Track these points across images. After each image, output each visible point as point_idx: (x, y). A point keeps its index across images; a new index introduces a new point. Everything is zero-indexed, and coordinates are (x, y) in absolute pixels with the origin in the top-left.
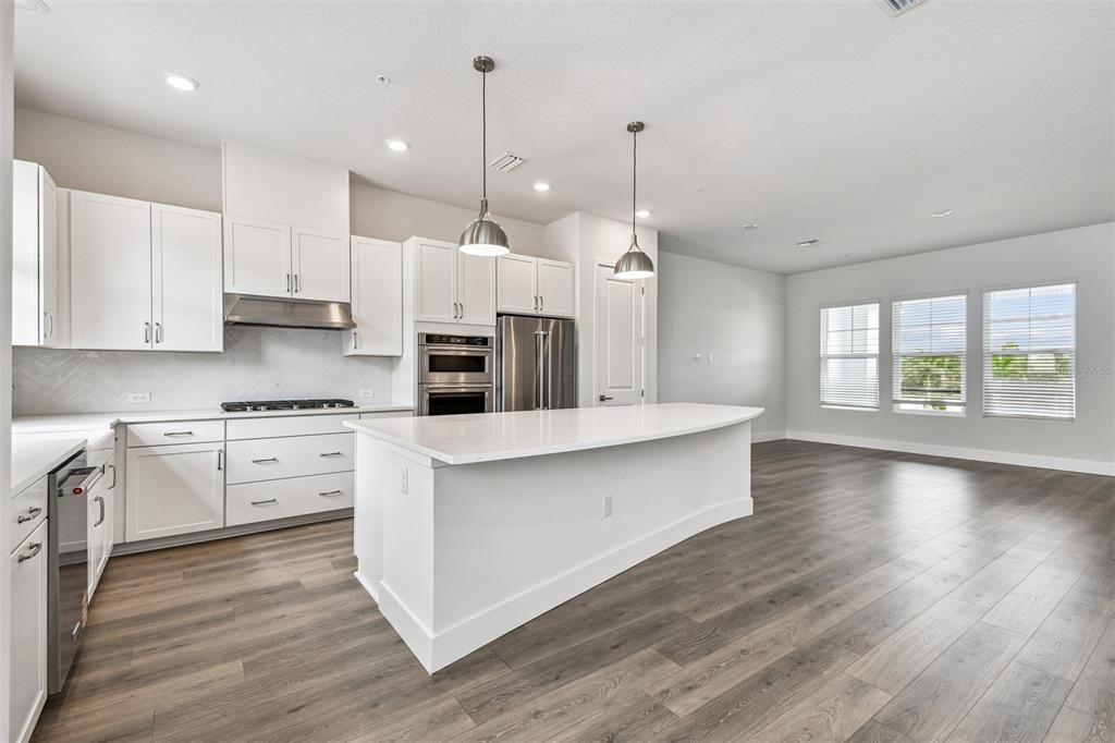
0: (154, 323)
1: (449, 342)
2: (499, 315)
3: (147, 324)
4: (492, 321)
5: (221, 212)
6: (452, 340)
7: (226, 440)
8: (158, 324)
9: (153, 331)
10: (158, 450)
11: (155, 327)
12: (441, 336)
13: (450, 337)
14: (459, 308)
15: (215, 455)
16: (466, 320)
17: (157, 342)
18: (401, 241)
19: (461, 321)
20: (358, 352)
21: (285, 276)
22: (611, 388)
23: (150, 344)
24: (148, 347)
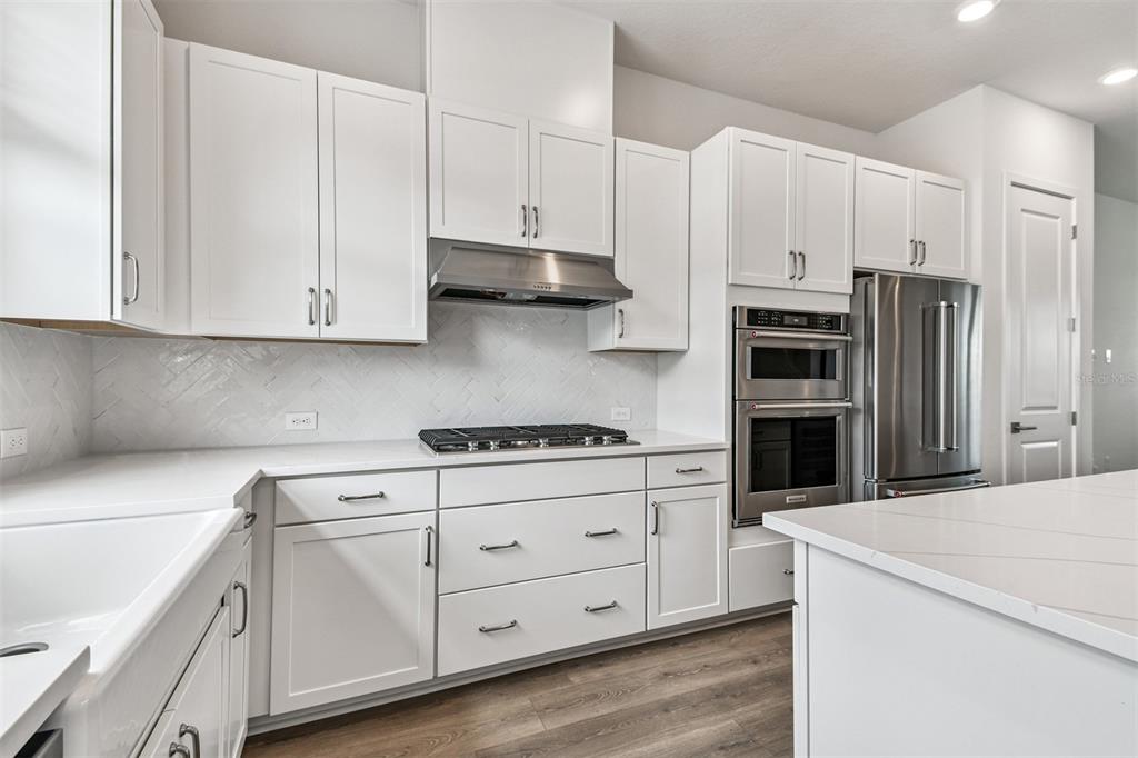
0: (322, 292)
1: (781, 324)
2: (857, 275)
3: (312, 290)
4: (847, 284)
5: (423, 90)
6: (787, 319)
7: (438, 509)
8: (328, 292)
9: (323, 304)
10: (328, 530)
11: (325, 299)
12: (770, 312)
13: (783, 313)
14: (799, 259)
15: (421, 536)
16: (810, 283)
17: (329, 324)
18: (689, 147)
19: (800, 285)
20: (625, 343)
21: (518, 209)
22: (1027, 409)
23: (316, 326)
24: (311, 332)
